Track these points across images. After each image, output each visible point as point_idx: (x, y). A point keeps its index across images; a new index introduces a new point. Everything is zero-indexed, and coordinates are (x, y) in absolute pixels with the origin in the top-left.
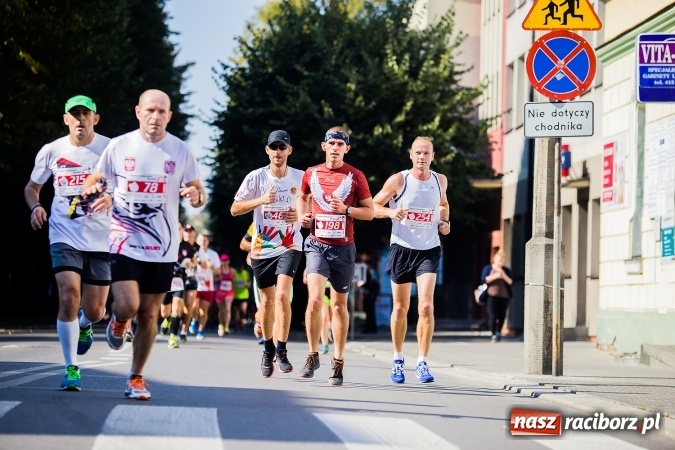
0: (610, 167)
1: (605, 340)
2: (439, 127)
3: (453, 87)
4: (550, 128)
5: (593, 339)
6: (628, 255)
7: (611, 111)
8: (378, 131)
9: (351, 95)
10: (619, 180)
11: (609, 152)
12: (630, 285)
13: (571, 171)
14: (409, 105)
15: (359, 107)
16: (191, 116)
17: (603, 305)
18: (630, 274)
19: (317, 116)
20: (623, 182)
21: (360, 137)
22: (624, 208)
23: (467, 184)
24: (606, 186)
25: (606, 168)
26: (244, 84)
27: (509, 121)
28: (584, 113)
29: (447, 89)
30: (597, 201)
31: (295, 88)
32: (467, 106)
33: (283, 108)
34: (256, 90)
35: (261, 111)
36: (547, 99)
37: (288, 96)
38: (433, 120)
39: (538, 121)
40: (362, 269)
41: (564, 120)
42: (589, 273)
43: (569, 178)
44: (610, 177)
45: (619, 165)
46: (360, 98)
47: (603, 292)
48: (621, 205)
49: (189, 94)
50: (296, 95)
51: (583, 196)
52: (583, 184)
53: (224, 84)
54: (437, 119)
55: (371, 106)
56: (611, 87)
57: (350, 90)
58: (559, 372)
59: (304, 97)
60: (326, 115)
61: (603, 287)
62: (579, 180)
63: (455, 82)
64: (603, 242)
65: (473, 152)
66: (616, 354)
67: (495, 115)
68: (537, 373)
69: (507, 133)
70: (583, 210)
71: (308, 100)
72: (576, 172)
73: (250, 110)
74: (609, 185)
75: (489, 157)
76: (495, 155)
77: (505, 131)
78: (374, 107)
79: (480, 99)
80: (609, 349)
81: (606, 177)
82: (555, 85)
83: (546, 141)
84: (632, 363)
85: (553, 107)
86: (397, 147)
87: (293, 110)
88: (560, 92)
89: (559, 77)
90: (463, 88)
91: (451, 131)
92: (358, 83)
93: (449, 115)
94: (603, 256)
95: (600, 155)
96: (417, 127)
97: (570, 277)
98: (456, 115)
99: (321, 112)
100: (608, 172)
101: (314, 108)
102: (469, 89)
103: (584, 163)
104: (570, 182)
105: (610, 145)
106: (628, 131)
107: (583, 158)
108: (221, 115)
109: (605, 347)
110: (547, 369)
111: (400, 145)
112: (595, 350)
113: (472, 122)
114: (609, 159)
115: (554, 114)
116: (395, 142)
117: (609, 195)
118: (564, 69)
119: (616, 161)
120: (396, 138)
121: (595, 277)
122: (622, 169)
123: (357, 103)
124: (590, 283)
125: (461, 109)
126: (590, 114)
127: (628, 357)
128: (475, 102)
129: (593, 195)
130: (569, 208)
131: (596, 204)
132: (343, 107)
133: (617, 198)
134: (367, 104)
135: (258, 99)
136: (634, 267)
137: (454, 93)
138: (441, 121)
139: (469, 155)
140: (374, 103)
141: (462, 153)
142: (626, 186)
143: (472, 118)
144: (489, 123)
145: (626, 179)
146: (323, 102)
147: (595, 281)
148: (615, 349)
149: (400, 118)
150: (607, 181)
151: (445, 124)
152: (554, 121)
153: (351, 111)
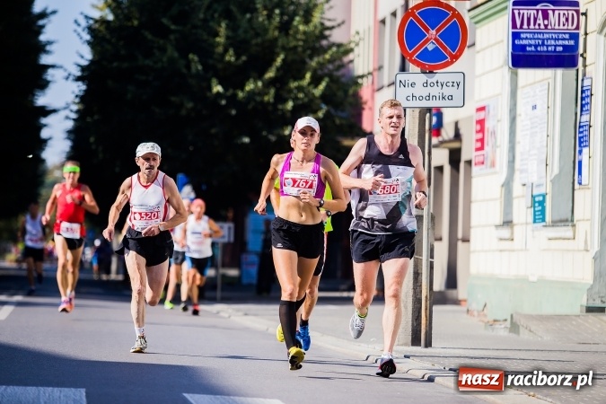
0: (482, 130)
1: (475, 306)
2: (309, 84)
3: (324, 43)
4: (421, 98)
5: (462, 303)
6: (499, 220)
7: (483, 74)
8: (250, 86)
9: (220, 49)
10: (490, 144)
11: (481, 115)
12: (501, 251)
13: (443, 132)
14: (279, 61)
15: (229, 62)
16: (53, 66)
17: (473, 270)
18: (501, 239)
19: (184, 71)
20: (495, 146)
21: (230, 92)
22: (495, 173)
23: (338, 142)
24: (477, 149)
25: (478, 132)
26: (108, 37)
27: (381, 78)
28: (455, 84)
29: (317, 45)
30: (469, 163)
31: (161, 42)
32: (337, 63)
33: (148, 62)
34: (121, 43)
35: (125, 65)
36: (418, 70)
37: (155, 51)
38: (303, 77)
39: (409, 91)
40: (229, 228)
41: (435, 91)
42: (460, 235)
43: (440, 139)
44: (482, 141)
45: (491, 130)
46: (231, 52)
47: (473, 257)
48: (492, 170)
49: (50, 43)
50: (163, 50)
51: (455, 157)
52: (455, 145)
53: (88, 37)
54: (308, 76)
55: (240, 62)
56: (484, 49)
57: (218, 44)
58: (428, 344)
59: (172, 52)
60: (193, 70)
61: (474, 252)
62: (450, 141)
63: (326, 37)
64: (474, 208)
65: (343, 111)
66: (486, 320)
67: (366, 72)
68: (406, 344)
69: (379, 89)
70: (455, 171)
71: (176, 55)
72: (448, 132)
73: (115, 64)
74: (481, 148)
75: (359, 116)
76: (366, 115)
77: (376, 87)
78: (245, 62)
79: (351, 56)
80: (479, 315)
81: (477, 140)
82: (426, 55)
83: (417, 111)
84: (502, 331)
85: (424, 78)
86: (268, 103)
87: (159, 65)
88: (432, 62)
89: (430, 47)
90: (333, 44)
91: (322, 86)
92: (228, 38)
93: (320, 72)
94: (474, 221)
95: (471, 117)
96: (287, 83)
97: (440, 239)
98: (326, 71)
99: (188, 67)
100: (480, 136)
101: (182, 62)
102: (339, 46)
103: (456, 124)
104: (442, 143)
105: (482, 109)
106: (500, 94)
107: (455, 119)
108: (83, 69)
109: (476, 313)
110: (416, 341)
111: (272, 100)
112: (465, 315)
113: (343, 80)
114: (481, 122)
115: (426, 84)
116: (266, 98)
117: (481, 159)
118: (436, 39)
119: (488, 125)
120: (267, 94)
121: (466, 240)
122: (494, 133)
123: (227, 58)
124: (460, 244)
125: (331, 67)
126: (461, 84)
127: (497, 326)
128: (346, 59)
129: (464, 157)
130: (440, 169)
131: (468, 167)
132: (211, 62)
133: (488, 162)
134: (237, 59)
135: (123, 52)
136: (505, 232)
137: (325, 50)
138: (312, 77)
139: (340, 114)
140: (244, 58)
141: (333, 111)
142: (498, 150)
143: (343, 76)
144: (360, 81)
145: (498, 143)
146: (191, 56)
147: (466, 244)
148: (485, 316)
149: (270, 74)
150: (479, 145)
151: (316, 81)
152: (425, 92)
153: (220, 66)
